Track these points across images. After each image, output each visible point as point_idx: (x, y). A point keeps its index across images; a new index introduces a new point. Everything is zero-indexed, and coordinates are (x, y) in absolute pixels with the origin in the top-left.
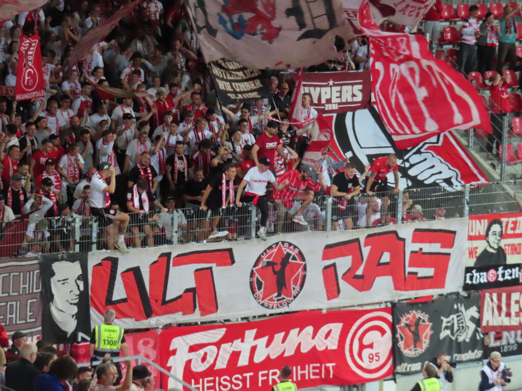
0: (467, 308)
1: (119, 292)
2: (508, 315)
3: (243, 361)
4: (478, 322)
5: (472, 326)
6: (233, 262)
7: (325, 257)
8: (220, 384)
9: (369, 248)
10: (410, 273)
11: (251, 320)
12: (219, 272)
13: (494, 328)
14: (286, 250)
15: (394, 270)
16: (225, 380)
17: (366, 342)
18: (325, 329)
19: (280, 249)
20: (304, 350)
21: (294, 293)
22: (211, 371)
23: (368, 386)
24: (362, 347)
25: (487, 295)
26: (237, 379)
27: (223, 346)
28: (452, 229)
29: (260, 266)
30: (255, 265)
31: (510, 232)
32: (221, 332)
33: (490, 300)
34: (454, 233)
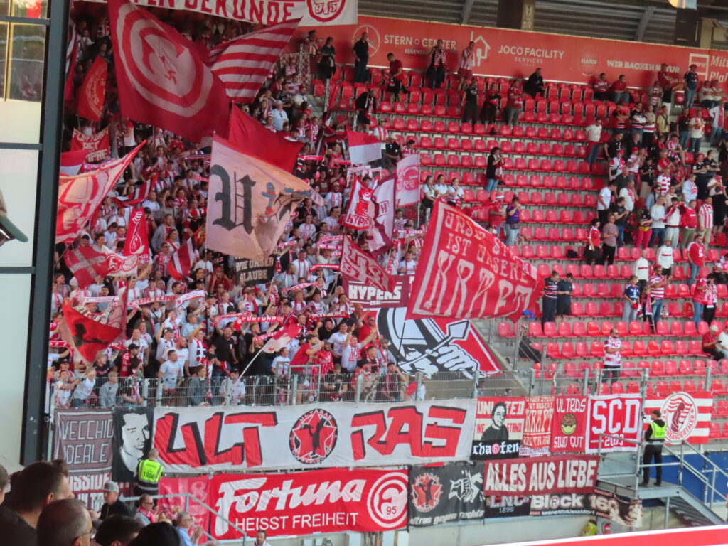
0: (472, 474)
1: (179, 443)
2: (508, 482)
3: (280, 506)
4: (481, 487)
5: (476, 490)
6: (276, 423)
7: (354, 424)
8: (260, 524)
9: (391, 419)
10: (425, 442)
11: (289, 472)
12: (264, 431)
13: (495, 493)
14: (321, 416)
15: (412, 439)
16: (264, 521)
17: (385, 496)
18: (351, 484)
19: (316, 414)
20: (333, 500)
21: (326, 452)
22: (252, 513)
23: (385, 533)
24: (382, 501)
25: (491, 464)
26: (274, 520)
27: (264, 492)
28: (464, 408)
29: (299, 428)
30: (295, 427)
31: (512, 413)
32: (263, 481)
33: (493, 469)
34: (465, 411)
